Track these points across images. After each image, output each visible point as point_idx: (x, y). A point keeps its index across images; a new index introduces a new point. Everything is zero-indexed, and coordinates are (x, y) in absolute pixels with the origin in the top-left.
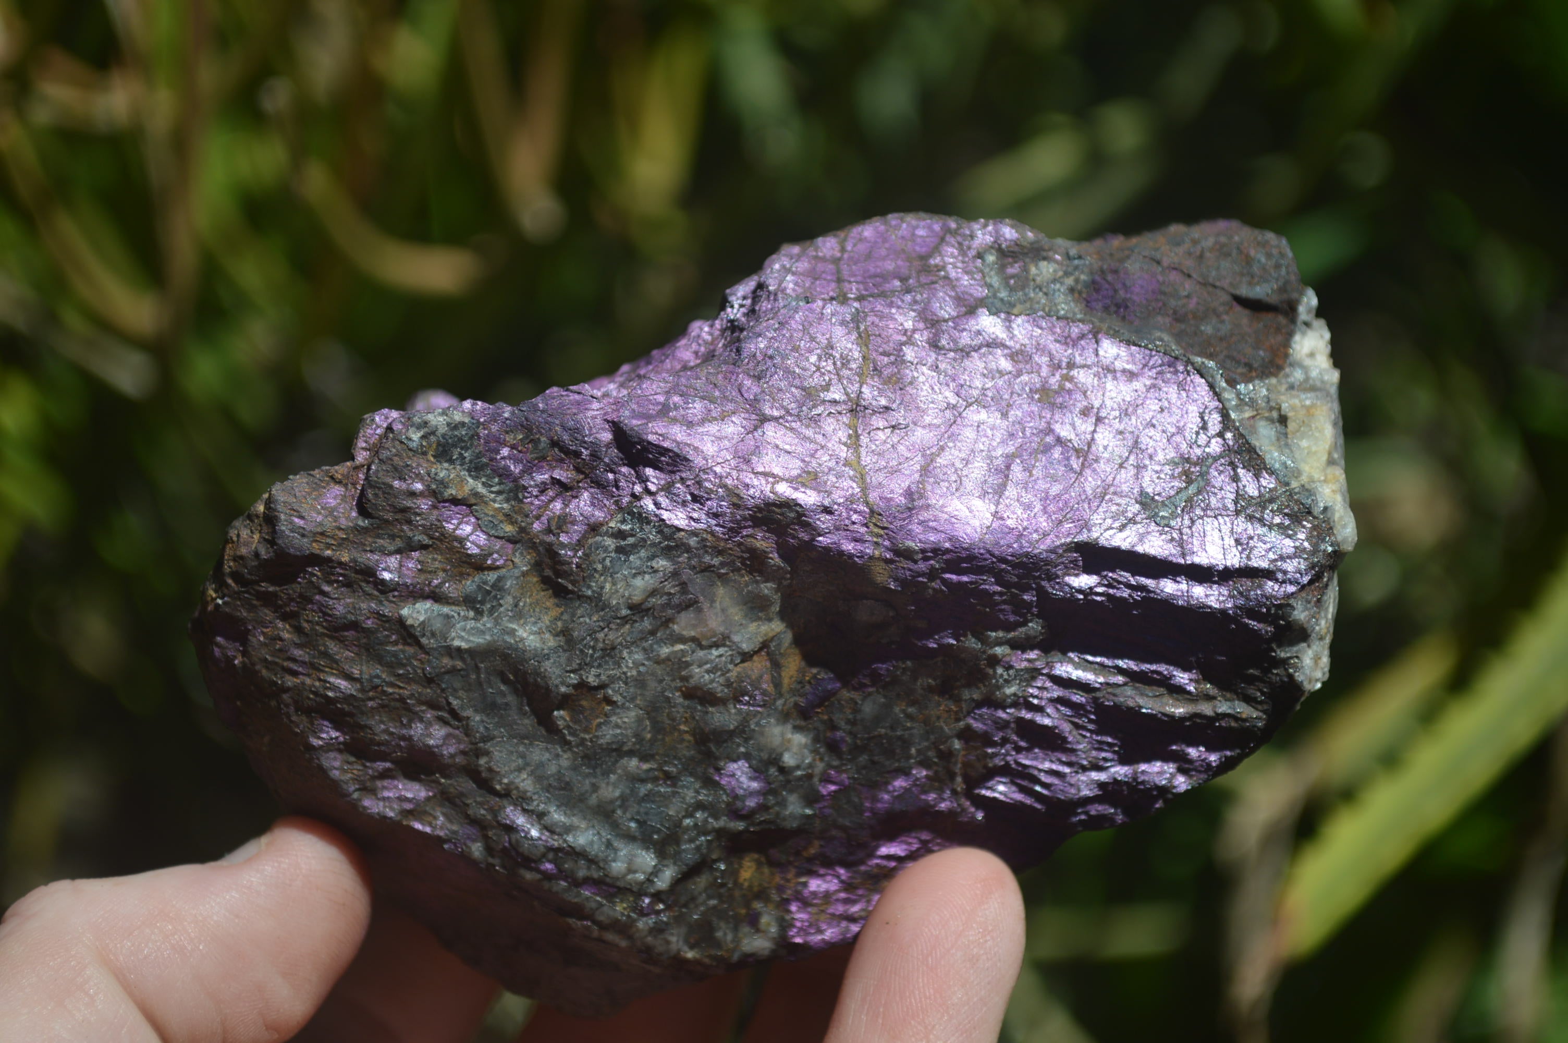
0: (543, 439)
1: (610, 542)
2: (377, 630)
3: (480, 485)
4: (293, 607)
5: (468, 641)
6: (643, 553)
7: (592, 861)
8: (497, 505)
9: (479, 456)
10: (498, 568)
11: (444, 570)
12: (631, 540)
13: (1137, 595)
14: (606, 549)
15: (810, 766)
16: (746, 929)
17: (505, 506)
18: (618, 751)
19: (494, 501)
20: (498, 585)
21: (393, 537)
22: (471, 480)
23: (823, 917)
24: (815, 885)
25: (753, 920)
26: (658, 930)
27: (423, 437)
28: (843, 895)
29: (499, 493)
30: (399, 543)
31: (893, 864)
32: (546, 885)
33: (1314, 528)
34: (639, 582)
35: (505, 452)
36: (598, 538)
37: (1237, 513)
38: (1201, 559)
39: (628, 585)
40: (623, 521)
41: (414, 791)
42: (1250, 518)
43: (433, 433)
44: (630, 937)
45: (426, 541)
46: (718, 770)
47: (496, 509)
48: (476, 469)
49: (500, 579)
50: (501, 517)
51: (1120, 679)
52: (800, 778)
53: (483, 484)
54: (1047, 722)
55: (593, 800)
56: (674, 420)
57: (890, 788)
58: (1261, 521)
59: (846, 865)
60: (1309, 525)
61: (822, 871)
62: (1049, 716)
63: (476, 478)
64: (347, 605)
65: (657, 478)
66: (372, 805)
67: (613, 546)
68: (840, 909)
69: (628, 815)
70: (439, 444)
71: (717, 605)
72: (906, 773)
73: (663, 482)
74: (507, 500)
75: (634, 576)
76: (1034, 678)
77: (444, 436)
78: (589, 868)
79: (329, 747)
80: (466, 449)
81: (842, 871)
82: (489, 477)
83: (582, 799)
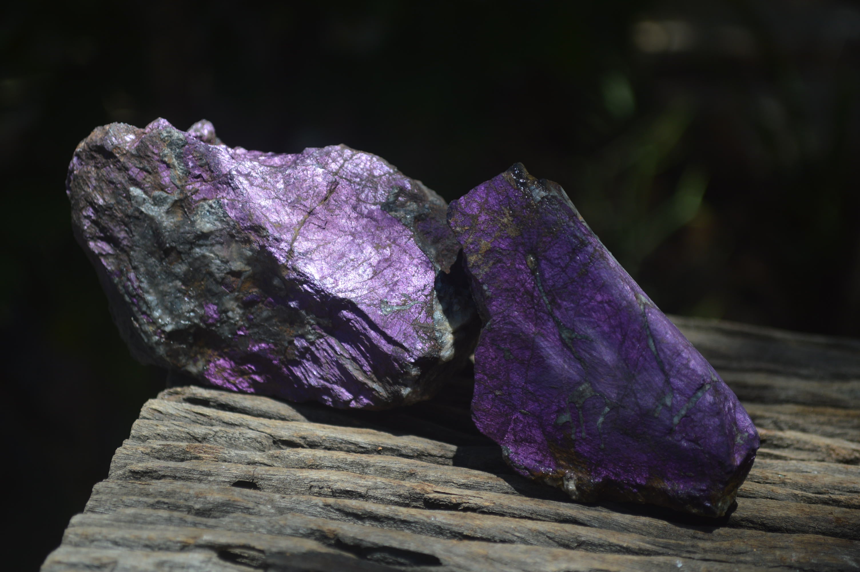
0: (205, 160)
1: (207, 207)
2: (120, 189)
3: (176, 163)
4: (99, 165)
5: (146, 211)
6: (215, 217)
7: (149, 308)
8: (179, 173)
9: (181, 153)
10: (168, 193)
11: (151, 184)
12: (213, 211)
13: (363, 331)
14: (204, 208)
15: (237, 321)
16: (191, 362)
17: (181, 174)
18: (176, 277)
19: (178, 171)
20: (165, 199)
21: (141, 163)
22: (174, 160)
23: (219, 374)
24: (221, 362)
25: (195, 361)
26: (158, 343)
27: (167, 136)
28: (229, 371)
29: (182, 169)
30: (141, 166)
31: (251, 371)
32: (132, 306)
33: (434, 345)
34: (208, 225)
35: (191, 156)
36: (204, 203)
37: (412, 324)
38: (389, 332)
39: (205, 225)
40: (215, 203)
41: (107, 248)
42: (414, 328)
43: (171, 137)
44: (149, 340)
45: (150, 170)
46: (207, 304)
47: (177, 174)
48: (179, 157)
49: (167, 197)
50: (178, 177)
51: (347, 356)
52: (232, 324)
53: (178, 163)
54: (318, 355)
55: (161, 288)
56: (248, 180)
57: (260, 345)
58: (417, 332)
59: (235, 363)
60: (433, 344)
61: (227, 359)
62: (319, 353)
63: (177, 160)
64: (115, 175)
65: (232, 196)
66: (92, 244)
67: (207, 209)
68: (226, 375)
69: (169, 300)
70: (171, 141)
71: (230, 249)
72: (267, 343)
73: (233, 198)
74: (183, 173)
75: (208, 223)
76: (321, 338)
77: (173, 140)
78: (147, 309)
79: (88, 217)
80: (178, 148)
81: (232, 363)
82: (181, 162)
83: (157, 285)
